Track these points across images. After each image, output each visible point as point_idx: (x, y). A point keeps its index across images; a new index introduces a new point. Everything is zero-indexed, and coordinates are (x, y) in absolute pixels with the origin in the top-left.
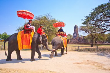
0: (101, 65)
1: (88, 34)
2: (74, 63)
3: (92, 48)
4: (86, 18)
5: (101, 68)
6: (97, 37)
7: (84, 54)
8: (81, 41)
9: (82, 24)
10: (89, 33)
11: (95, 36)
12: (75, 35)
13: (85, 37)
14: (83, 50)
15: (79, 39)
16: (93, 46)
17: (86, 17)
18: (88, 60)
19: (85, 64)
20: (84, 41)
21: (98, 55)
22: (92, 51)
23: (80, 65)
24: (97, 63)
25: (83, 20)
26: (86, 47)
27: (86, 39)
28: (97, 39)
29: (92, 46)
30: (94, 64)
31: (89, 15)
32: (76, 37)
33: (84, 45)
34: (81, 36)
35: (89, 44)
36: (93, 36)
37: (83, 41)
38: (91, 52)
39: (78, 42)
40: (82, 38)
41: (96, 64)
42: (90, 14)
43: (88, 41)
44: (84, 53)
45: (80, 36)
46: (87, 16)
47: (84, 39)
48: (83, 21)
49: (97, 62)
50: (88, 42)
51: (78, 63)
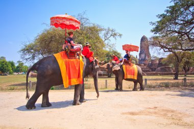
0: (180, 115)
1: (169, 53)
2: (123, 114)
3: (176, 81)
4: (159, 20)
5: (177, 122)
6: (188, 58)
7: (152, 95)
8: (155, 69)
9: (152, 31)
10: (169, 51)
11: (182, 58)
12: (143, 56)
13: (162, 61)
14: (154, 87)
15: (152, 64)
16: (179, 78)
17: (159, 17)
18: (156, 106)
19: (147, 115)
20: (162, 69)
21: (181, 95)
22: (173, 88)
23: (135, 117)
24: (172, 111)
25: (154, 24)
26: (164, 79)
27: (165, 65)
28: (187, 63)
29: (176, 78)
30: (165, 115)
31: (165, 13)
32: (144, 60)
33: (160, 77)
34: (155, 57)
35: (171, 74)
36: (177, 57)
37: (159, 68)
38: (170, 90)
39: (149, 71)
40: (157, 62)
41: (170, 115)
42: (167, 11)
43: (170, 68)
44: (153, 92)
45: (154, 59)
46: (161, 15)
47: (160, 64)
48: (154, 26)
49: (175, 109)
50: (170, 71)
51: (133, 114)
